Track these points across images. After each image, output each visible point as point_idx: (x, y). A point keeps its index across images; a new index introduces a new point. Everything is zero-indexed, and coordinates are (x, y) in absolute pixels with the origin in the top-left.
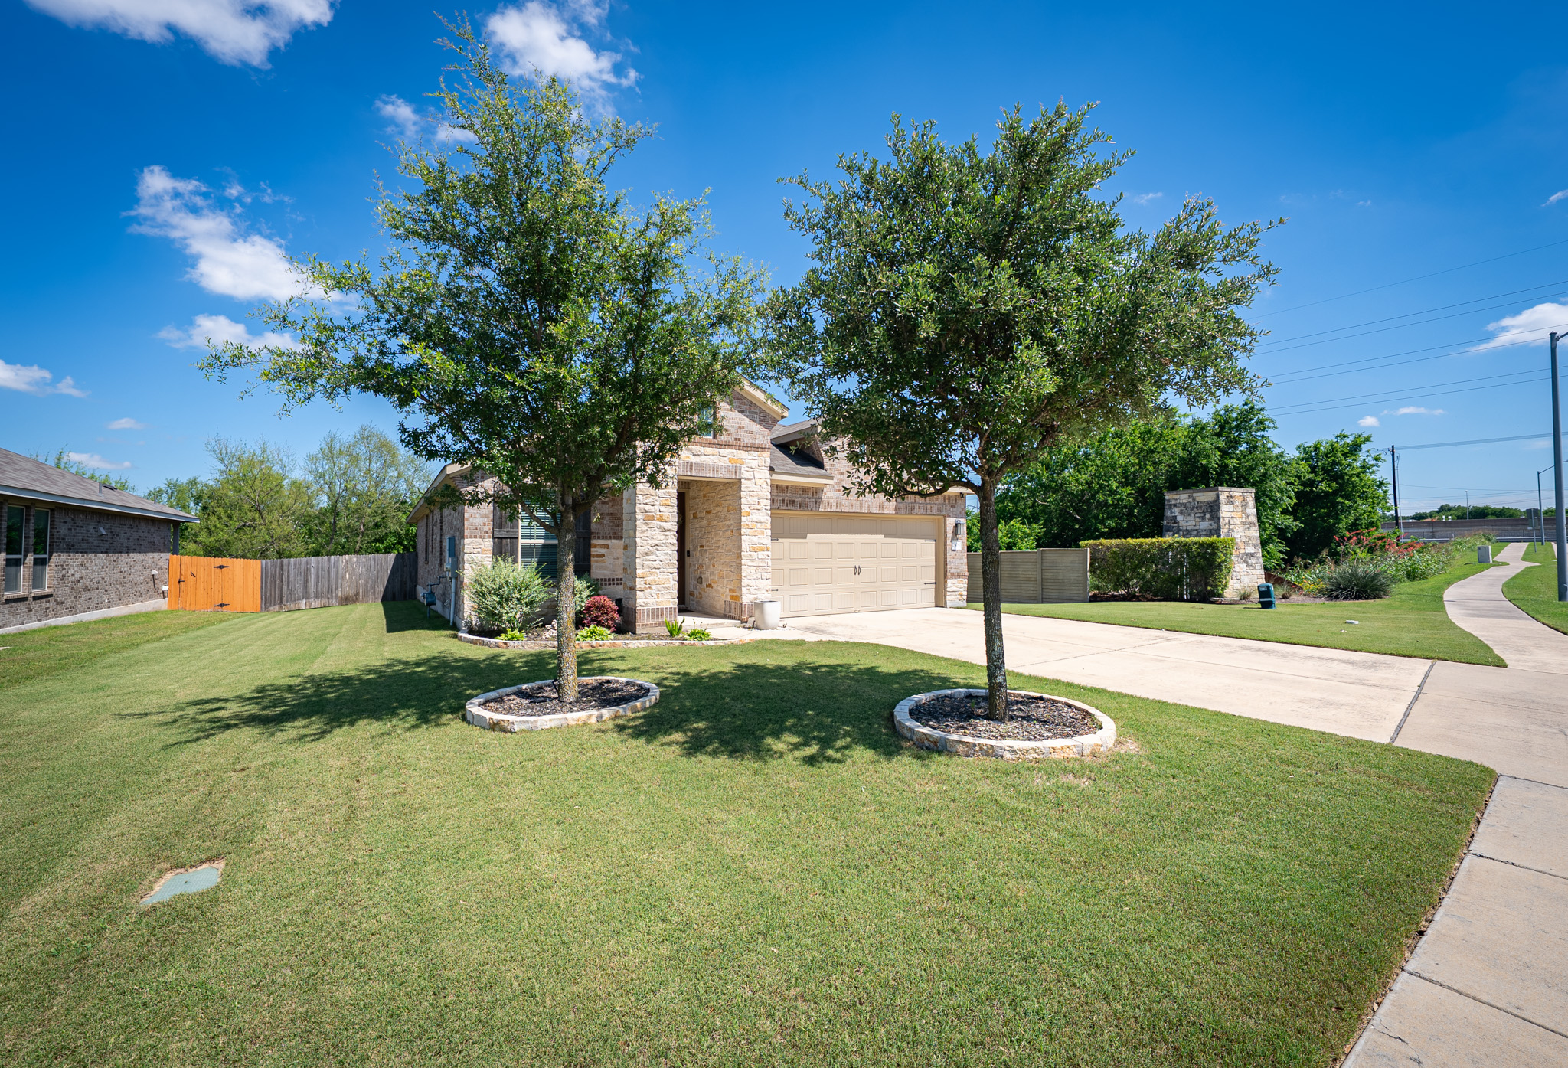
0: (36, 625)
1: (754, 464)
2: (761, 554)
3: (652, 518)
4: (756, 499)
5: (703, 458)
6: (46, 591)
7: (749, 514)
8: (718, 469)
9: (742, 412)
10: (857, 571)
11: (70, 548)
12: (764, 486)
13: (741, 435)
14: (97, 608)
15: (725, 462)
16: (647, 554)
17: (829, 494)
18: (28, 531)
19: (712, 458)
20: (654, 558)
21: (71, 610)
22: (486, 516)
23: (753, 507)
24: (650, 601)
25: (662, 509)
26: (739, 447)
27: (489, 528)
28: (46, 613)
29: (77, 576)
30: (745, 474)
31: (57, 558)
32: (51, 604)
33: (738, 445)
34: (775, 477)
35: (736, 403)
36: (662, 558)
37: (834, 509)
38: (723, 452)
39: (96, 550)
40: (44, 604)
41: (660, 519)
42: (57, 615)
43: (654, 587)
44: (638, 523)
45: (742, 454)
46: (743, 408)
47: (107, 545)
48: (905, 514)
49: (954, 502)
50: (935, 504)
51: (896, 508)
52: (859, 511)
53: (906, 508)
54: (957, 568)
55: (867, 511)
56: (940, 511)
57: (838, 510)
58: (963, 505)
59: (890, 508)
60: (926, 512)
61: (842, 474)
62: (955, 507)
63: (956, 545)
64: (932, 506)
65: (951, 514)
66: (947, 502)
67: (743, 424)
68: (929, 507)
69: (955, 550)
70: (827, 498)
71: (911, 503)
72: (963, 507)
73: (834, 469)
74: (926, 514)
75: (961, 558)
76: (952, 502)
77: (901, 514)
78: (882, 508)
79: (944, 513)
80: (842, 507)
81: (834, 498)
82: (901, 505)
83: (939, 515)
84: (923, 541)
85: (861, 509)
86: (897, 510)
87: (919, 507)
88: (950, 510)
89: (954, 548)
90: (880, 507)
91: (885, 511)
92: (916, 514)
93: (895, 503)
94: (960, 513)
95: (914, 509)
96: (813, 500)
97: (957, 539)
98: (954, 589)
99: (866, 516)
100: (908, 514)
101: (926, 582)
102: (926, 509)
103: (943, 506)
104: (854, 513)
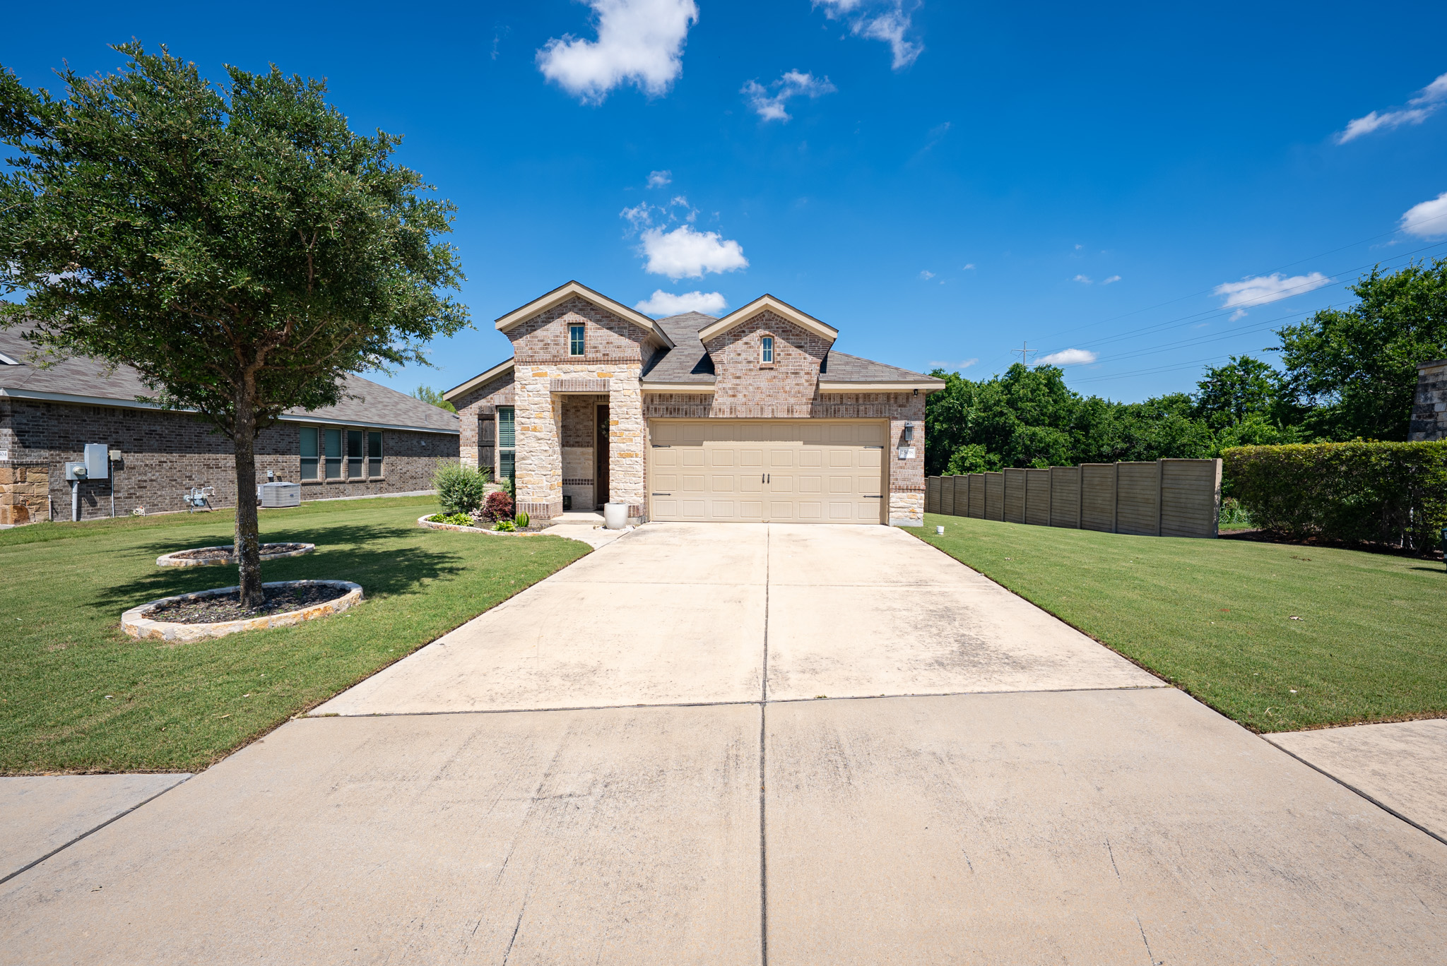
0: (374, 496)
1: (623, 376)
2: (628, 461)
3: (528, 429)
4: (625, 409)
5: (573, 375)
6: (382, 477)
7: (617, 423)
8: (587, 383)
9: (610, 329)
10: (766, 479)
11: (397, 454)
12: (634, 396)
13: (610, 350)
14: (422, 489)
15: (594, 377)
16: (523, 459)
17: (720, 400)
18: (365, 444)
19: (581, 374)
20: (530, 462)
21: (400, 489)
22: (474, 430)
23: (621, 416)
24: (526, 497)
25: (536, 421)
26: (607, 362)
27: (476, 439)
28: (381, 490)
29: (404, 470)
30: (613, 385)
31: (386, 459)
32: (384, 485)
33: (606, 360)
34: (646, 387)
35: (605, 321)
36: (536, 462)
37: (727, 415)
38: (591, 367)
39: (419, 455)
40: (379, 485)
41: (535, 430)
42: (389, 492)
43: (529, 486)
44: (516, 433)
45: (611, 368)
46: (613, 324)
47: (429, 452)
48: (826, 418)
49: (905, 401)
50: (873, 405)
51: (811, 412)
52: (759, 416)
53: (827, 410)
54: (909, 480)
55: (770, 416)
56: (879, 413)
57: (733, 416)
58: (919, 405)
59: (803, 411)
60: (858, 414)
61: (739, 378)
62: (905, 406)
63: (906, 453)
64: (867, 406)
65: (899, 416)
66: (892, 401)
67: (611, 339)
68: (862, 408)
69: (904, 459)
70: (719, 404)
71: (835, 405)
72: (920, 406)
73: (728, 374)
74: (858, 417)
75: (913, 468)
76: (901, 401)
77: (819, 418)
78: (792, 412)
79: (887, 415)
80: (738, 413)
81: (728, 403)
82: (820, 408)
83: (881, 417)
84: (862, 448)
85: (762, 414)
86: (813, 413)
87: (846, 409)
88: (897, 410)
89: (902, 456)
90: (788, 411)
91: (796, 415)
92: (842, 417)
93: (810, 406)
94: (915, 414)
95: (839, 411)
96: (702, 407)
97: (909, 445)
98: (901, 504)
99: (775, 421)
100: (831, 417)
101: (867, 494)
102: (858, 411)
103: (885, 407)
104: (754, 418)
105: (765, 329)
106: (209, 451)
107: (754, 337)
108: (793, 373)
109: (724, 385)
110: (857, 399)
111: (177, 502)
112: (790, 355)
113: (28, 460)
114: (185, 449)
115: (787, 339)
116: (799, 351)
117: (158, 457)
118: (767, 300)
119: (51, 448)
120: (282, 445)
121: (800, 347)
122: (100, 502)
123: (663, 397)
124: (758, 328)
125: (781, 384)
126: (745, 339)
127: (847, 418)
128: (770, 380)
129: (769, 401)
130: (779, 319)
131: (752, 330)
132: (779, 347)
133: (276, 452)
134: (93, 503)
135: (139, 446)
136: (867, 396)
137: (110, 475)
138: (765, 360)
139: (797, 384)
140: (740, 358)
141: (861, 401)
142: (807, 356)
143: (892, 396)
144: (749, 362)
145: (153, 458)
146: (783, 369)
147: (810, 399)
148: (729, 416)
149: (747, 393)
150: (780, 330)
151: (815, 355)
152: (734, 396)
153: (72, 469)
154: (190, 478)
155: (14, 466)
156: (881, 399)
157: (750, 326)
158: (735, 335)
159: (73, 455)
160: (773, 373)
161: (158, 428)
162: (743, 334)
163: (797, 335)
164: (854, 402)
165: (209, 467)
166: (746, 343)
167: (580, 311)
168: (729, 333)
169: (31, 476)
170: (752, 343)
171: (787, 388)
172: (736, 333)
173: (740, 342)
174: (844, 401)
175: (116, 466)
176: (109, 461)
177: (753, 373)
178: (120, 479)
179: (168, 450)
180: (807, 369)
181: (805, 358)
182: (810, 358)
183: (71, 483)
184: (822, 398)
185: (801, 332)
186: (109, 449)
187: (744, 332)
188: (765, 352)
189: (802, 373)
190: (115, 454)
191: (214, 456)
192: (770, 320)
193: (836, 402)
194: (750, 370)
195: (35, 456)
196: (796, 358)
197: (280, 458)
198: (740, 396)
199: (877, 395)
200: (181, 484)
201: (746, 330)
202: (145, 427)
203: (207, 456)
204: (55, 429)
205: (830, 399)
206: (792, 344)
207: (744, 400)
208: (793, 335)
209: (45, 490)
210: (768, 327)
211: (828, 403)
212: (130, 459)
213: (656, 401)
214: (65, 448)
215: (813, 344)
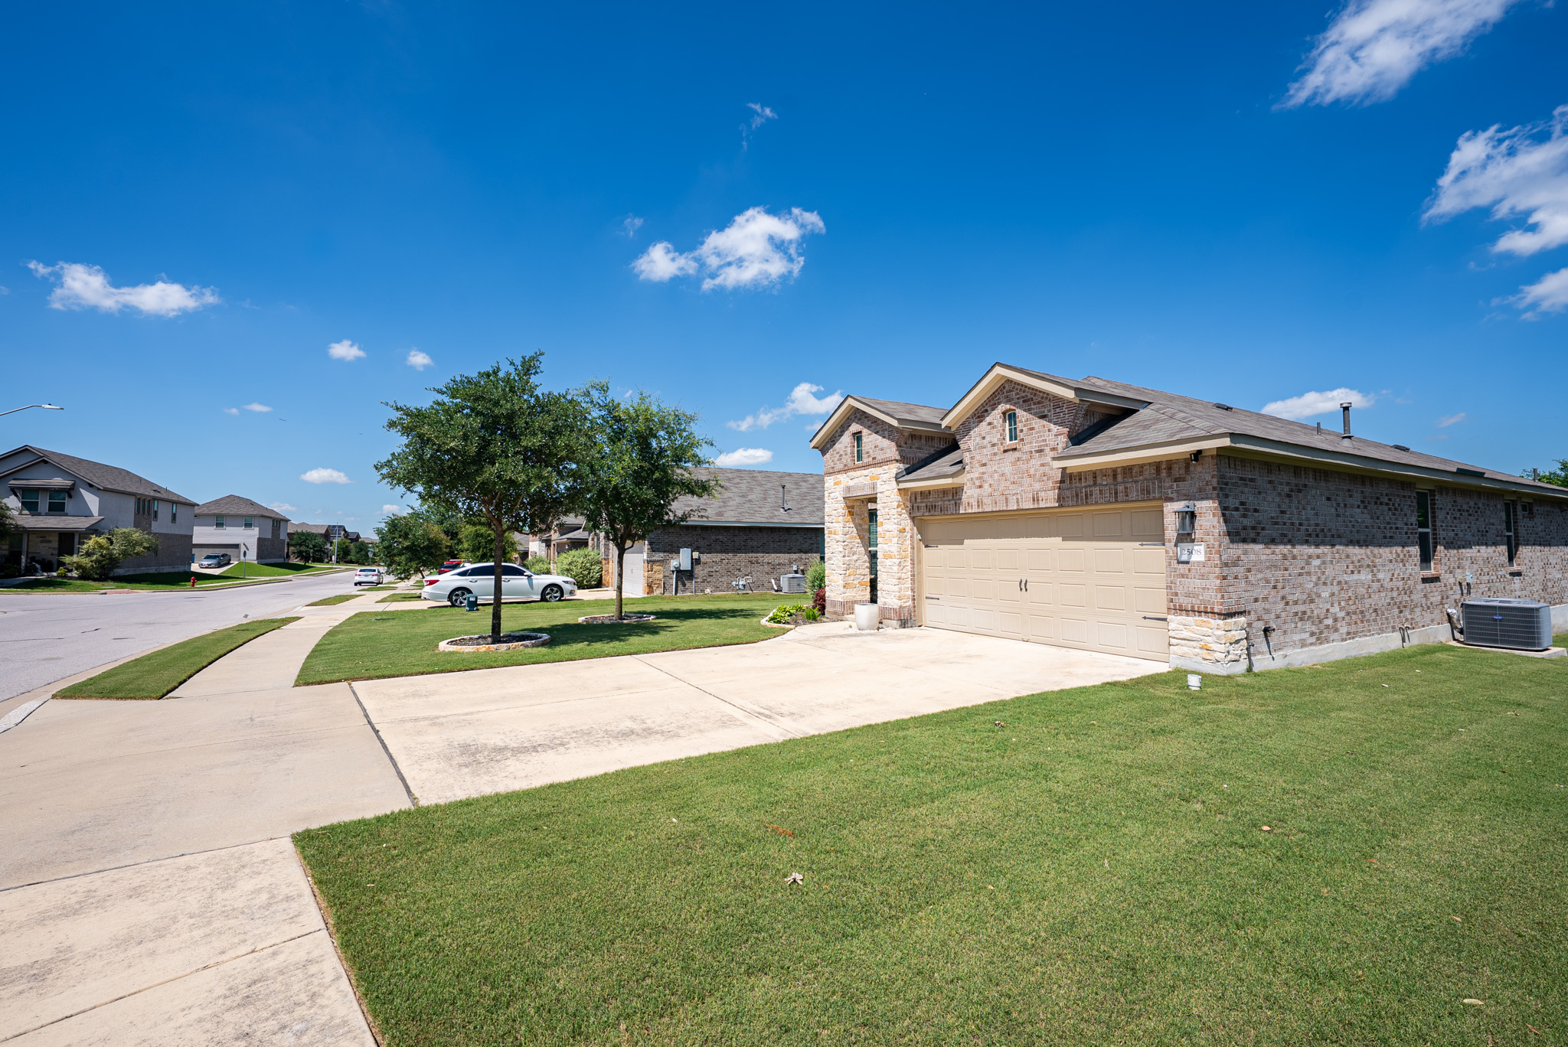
1: (885, 477)
2: (889, 561)
3: (831, 532)
4: (887, 510)
5: (856, 480)
7: (882, 524)
8: (864, 487)
9: (877, 432)
10: (1023, 586)
12: (892, 496)
13: (877, 453)
15: (871, 480)
16: (829, 559)
17: (969, 493)
19: (861, 479)
20: (833, 562)
23: (885, 516)
24: (831, 594)
25: (836, 525)
26: (875, 465)
30: (879, 487)
33: (874, 463)
34: (903, 486)
35: (873, 428)
37: (975, 510)
38: (866, 472)
43: (832, 584)
45: (878, 470)
46: (878, 429)
48: (1077, 505)
49: (1182, 471)
50: (1136, 482)
51: (1059, 500)
52: (1005, 508)
53: (1077, 495)
54: (1196, 596)
55: (1015, 508)
56: (1146, 494)
57: (980, 510)
58: (1206, 473)
59: (1049, 499)
60: (1116, 497)
61: (984, 465)
62: (1183, 480)
63: (1191, 553)
64: (1129, 485)
65: (1174, 495)
66: (1164, 474)
67: (878, 443)
68: (1121, 488)
69: (1187, 563)
70: (969, 497)
71: (1086, 487)
72: (1208, 478)
73: (975, 461)
74: (1116, 501)
75: (1202, 577)
76: (1177, 472)
77: (1069, 506)
78: (1038, 500)
79: (1157, 495)
80: (984, 506)
81: (976, 495)
82: (1068, 493)
83: (1149, 500)
84: (1136, 544)
85: (1007, 506)
86: (1060, 499)
87: (1101, 491)
88: (1171, 487)
89: (1184, 558)
90: (1034, 500)
91: (1042, 505)
92: (1096, 503)
93: (1057, 491)
94: (1200, 490)
95: (1091, 495)
96: (953, 502)
97: (1193, 541)
98: (1186, 634)
99: (1020, 514)
100: (1082, 504)
101: (1148, 615)
102: (1116, 493)
103: (1154, 483)
104: (999, 511)
105: (1006, 403)
106: (752, 552)
107: (995, 416)
108: (1037, 451)
109: (972, 475)
110: (1115, 476)
111: (729, 587)
112: (1032, 429)
113: (654, 558)
114: (736, 550)
115: (1028, 410)
116: (1043, 422)
117: (720, 556)
118: (999, 370)
119: (664, 552)
120: (805, 546)
121: (1043, 417)
122: (688, 585)
123: (925, 494)
124: (999, 403)
125: (1025, 466)
126: (988, 419)
127: (1102, 504)
128: (1014, 464)
129: (1014, 489)
130: (1019, 387)
131: (994, 407)
132: (1021, 422)
133: (800, 551)
134: (684, 585)
135: (709, 550)
136: (1128, 470)
137: (692, 567)
138: (1011, 440)
139: (1043, 465)
140: (985, 442)
141: (1120, 478)
142: (1052, 426)
143: (1164, 466)
144: (994, 445)
145: (717, 557)
146: (1026, 448)
147: (1056, 482)
148: (976, 510)
149: (992, 482)
150: (1021, 401)
151: (1061, 424)
152: (980, 487)
153: (674, 563)
154: (739, 570)
155: (648, 562)
156: (1149, 472)
157: (992, 402)
158: (979, 417)
159: (675, 555)
160: (1016, 454)
161: (720, 537)
162: (986, 414)
163: (1039, 403)
164: (1110, 480)
165: (752, 562)
166: (990, 424)
167: (860, 421)
168: (974, 415)
169: (655, 568)
170: (995, 423)
171: (1032, 471)
172: (980, 414)
173: (984, 424)
174: (1099, 481)
175: (695, 562)
176: (692, 559)
177: (997, 458)
178: (698, 570)
179: (726, 551)
180: (1052, 444)
181: (1049, 431)
182: (1055, 428)
183: (673, 571)
184: (1071, 479)
185: (1042, 398)
186: (692, 552)
187: (986, 411)
188: (1010, 430)
189: (1047, 450)
190: (696, 555)
191: (755, 555)
192: (1011, 391)
193: (1088, 483)
194: (995, 454)
195: (659, 556)
196: (1038, 432)
197: (804, 556)
198: (986, 486)
199: (1142, 466)
200: (734, 574)
201: (989, 409)
202: (713, 537)
203: (750, 555)
204: (667, 541)
205: (1080, 479)
206: (1035, 414)
207: (990, 490)
208: (1035, 404)
209: (661, 576)
210: (1009, 400)
211: (1078, 485)
212: (704, 558)
213: (919, 497)
214: (671, 551)
215: (1058, 410)
